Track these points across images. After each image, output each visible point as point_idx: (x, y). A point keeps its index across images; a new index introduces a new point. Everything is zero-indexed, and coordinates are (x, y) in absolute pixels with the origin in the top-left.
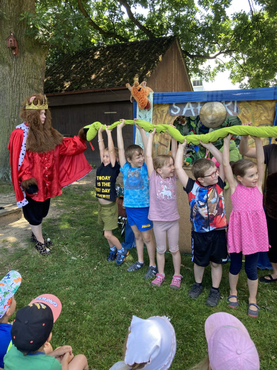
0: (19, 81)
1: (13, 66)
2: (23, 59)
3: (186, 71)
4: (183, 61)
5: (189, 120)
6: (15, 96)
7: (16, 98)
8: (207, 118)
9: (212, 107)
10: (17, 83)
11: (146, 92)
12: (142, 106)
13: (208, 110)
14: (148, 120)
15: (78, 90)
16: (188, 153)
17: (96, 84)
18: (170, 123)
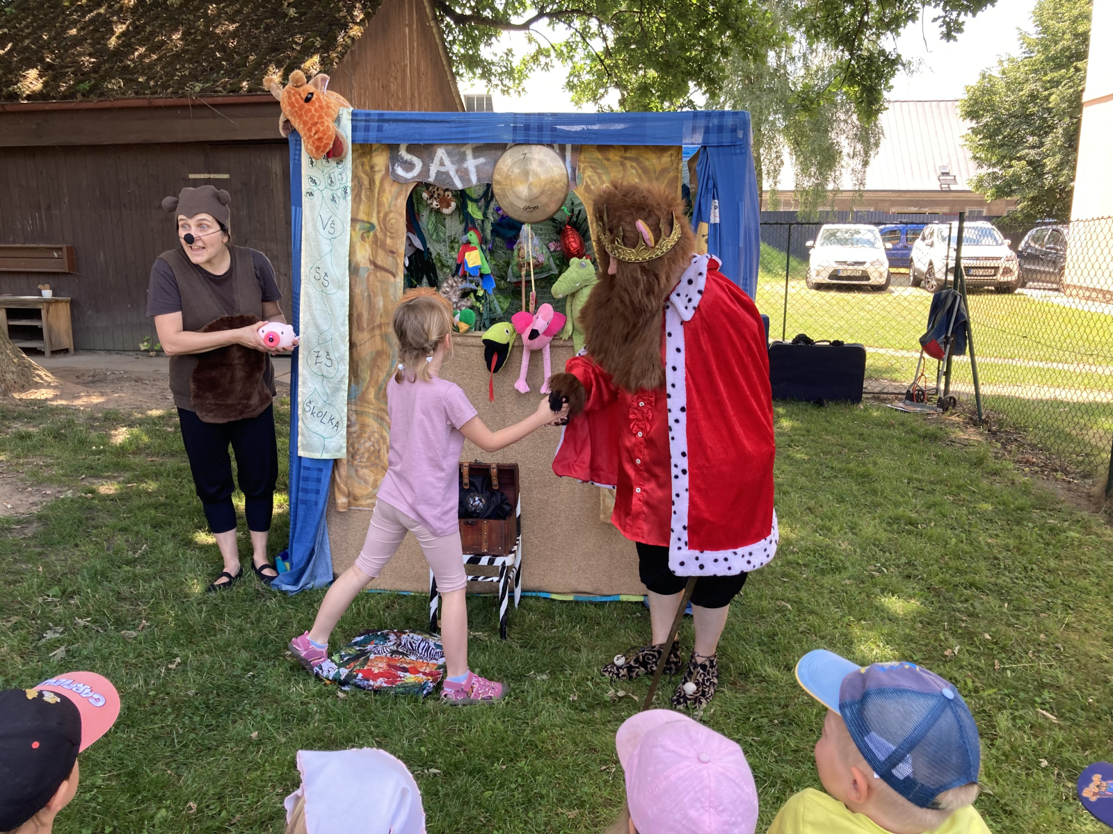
3: (444, 62)
4: (435, 30)
5: (462, 196)
8: (514, 192)
9: (525, 159)
11: (328, 107)
12: (318, 148)
13: (516, 170)
14: (340, 193)
15: (92, 96)
16: (465, 294)
17: (156, 82)
18: (395, 205)
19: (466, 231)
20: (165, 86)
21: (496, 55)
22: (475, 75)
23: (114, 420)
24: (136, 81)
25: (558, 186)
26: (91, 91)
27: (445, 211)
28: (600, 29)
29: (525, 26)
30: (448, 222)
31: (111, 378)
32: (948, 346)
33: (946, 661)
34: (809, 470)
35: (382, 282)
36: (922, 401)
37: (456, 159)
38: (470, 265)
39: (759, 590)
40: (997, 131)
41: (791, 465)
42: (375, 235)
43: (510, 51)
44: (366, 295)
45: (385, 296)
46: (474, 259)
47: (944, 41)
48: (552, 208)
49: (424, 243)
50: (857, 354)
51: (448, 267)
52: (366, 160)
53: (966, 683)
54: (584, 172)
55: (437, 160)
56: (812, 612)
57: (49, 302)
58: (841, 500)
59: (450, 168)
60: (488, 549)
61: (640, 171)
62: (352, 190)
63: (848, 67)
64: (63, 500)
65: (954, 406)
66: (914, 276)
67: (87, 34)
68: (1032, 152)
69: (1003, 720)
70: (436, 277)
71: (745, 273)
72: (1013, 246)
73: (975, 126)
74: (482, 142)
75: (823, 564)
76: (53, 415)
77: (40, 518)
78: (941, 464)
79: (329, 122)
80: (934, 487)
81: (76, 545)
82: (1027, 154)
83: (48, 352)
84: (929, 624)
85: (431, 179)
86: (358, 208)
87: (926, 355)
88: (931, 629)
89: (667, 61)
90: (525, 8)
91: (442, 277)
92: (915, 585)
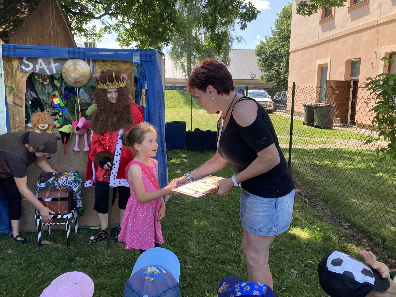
3: (68, 29)
4: (63, 17)
8: (70, 76)
9: (75, 65)
16: (54, 114)
18: (21, 80)
19: (54, 91)
21: (89, 27)
22: (82, 34)
25: (87, 74)
27: (45, 83)
28: (128, 20)
29: (99, 18)
30: (47, 87)
33: (229, 239)
35: (18, 110)
37: (47, 63)
38: (56, 103)
39: (169, 219)
40: (266, 61)
42: (14, 92)
44: (12, 115)
45: (19, 116)
46: (57, 101)
47: (241, 30)
48: (85, 82)
49: (37, 95)
51: (48, 104)
52: (10, 63)
54: (97, 69)
55: (39, 63)
56: (186, 226)
59: (45, 67)
60: (61, 212)
62: (4, 74)
63: (211, 37)
68: (277, 68)
70: (43, 108)
72: (272, 98)
73: (260, 59)
74: (57, 58)
75: (194, 208)
82: (275, 68)
85: (37, 71)
86: (7, 82)
88: (226, 228)
89: (149, 32)
90: (100, 11)
91: (45, 108)
92: (223, 213)
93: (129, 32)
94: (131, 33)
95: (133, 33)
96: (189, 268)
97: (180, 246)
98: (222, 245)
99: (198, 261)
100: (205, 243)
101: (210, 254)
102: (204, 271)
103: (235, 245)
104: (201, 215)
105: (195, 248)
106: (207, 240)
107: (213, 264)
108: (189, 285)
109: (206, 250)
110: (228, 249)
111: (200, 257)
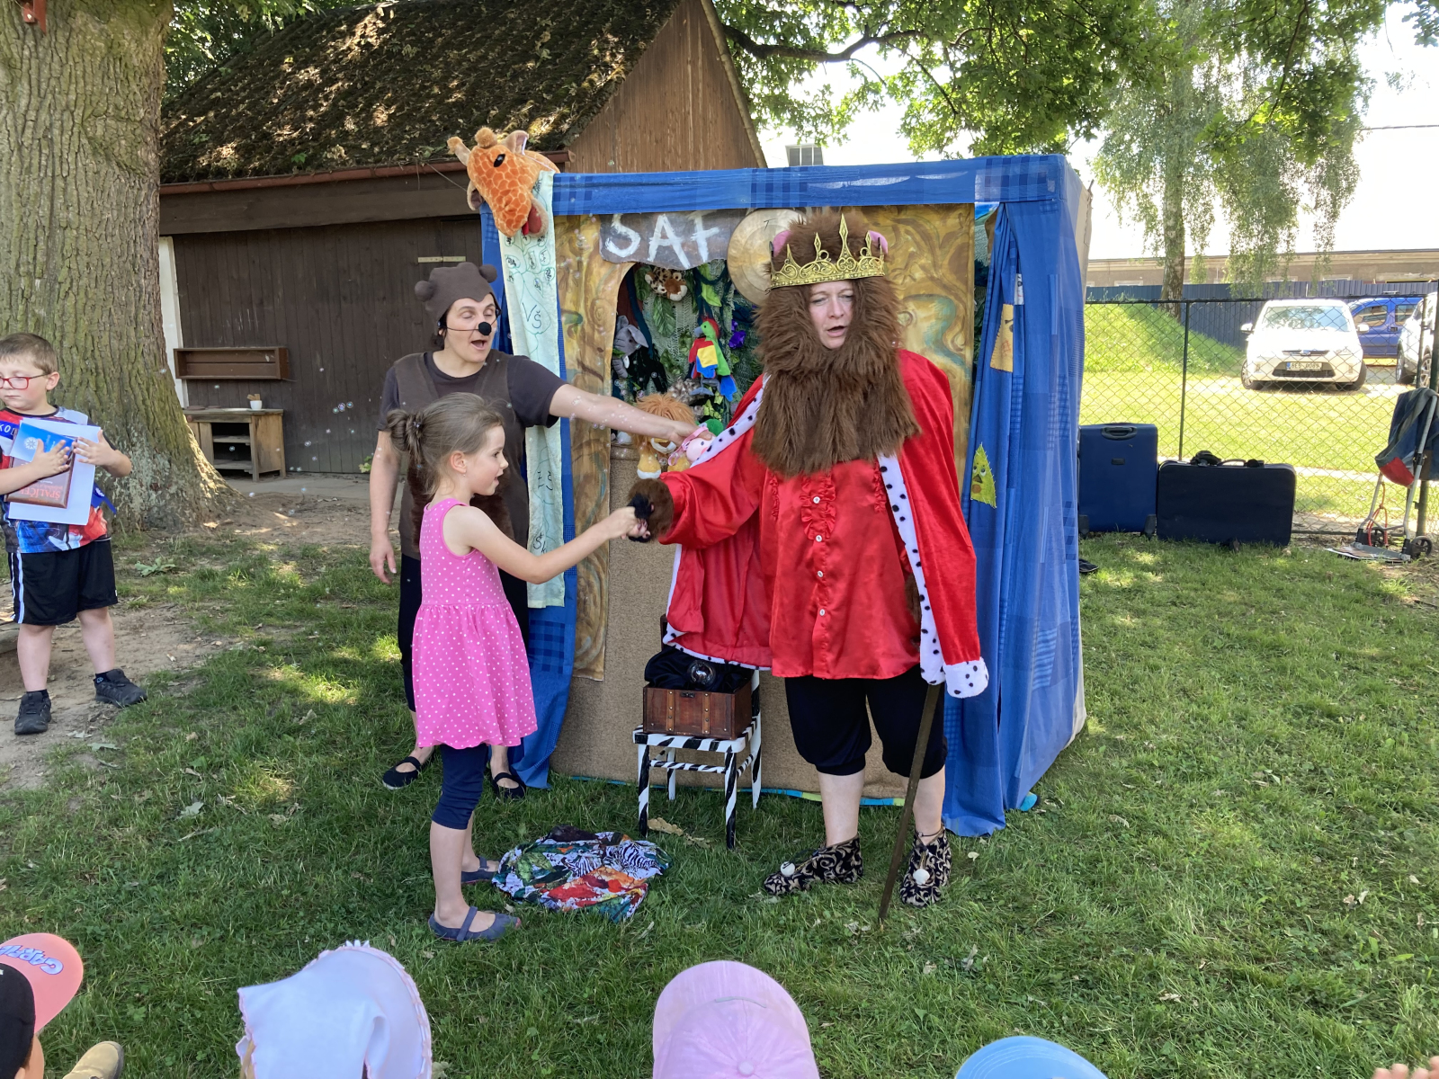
0: (49, 129)
1: (25, 67)
2: (68, 41)
3: (740, 106)
4: (727, 67)
5: (695, 279)
6: (34, 187)
7: (36, 195)
8: (753, 270)
9: (768, 228)
10: (40, 135)
11: (523, 171)
12: (509, 223)
13: (757, 243)
14: (542, 276)
15: (309, 168)
16: (698, 401)
17: (381, 148)
18: (604, 290)
19: (700, 322)
20: (391, 153)
21: (808, 93)
22: (782, 121)
23: (313, 557)
24: (358, 148)
26: (308, 162)
27: (674, 297)
28: (946, 53)
29: (845, 55)
30: (678, 310)
31: (320, 506)
32: (1420, 467)
33: (1343, 913)
34: (1194, 637)
36: (1381, 544)
37: (681, 229)
38: (704, 365)
39: (1088, 799)
41: (1170, 629)
42: (583, 329)
43: (827, 87)
46: (709, 356)
47: (1420, 45)
49: (648, 336)
50: (1281, 480)
52: (574, 236)
53: (1367, 944)
55: (657, 232)
56: (1156, 833)
57: (257, 415)
58: (1232, 679)
59: (675, 241)
60: (710, 729)
61: (918, 238)
62: (557, 273)
63: (1282, 87)
64: (231, 653)
65: (1429, 552)
66: (1404, 370)
67: (309, 95)
69: (1410, 998)
70: (665, 380)
71: (1062, 368)
74: (716, 208)
75: (1188, 767)
76: (245, 551)
77: (201, 673)
78: (1393, 633)
79: (524, 190)
80: (1375, 665)
81: (235, 708)
83: (255, 476)
84: (1330, 857)
85: (651, 259)
86: (564, 296)
87: (1385, 479)
88: (1331, 864)
89: (1025, 90)
90: (847, 32)
91: (670, 379)
92: (1319, 802)
93: (946, 95)
94: (956, 100)
95: (964, 100)
96: (1172, 1001)
97: (1132, 909)
98: (1315, 932)
99: (1207, 982)
100: (1236, 911)
101: (1258, 960)
102: (1236, 1027)
103: (1373, 941)
104: (1220, 798)
105: (1193, 926)
106: (1246, 902)
107: (1273, 1002)
108: (1171, 1067)
109: (1243, 942)
110: (1342, 953)
111: (1216, 966)
